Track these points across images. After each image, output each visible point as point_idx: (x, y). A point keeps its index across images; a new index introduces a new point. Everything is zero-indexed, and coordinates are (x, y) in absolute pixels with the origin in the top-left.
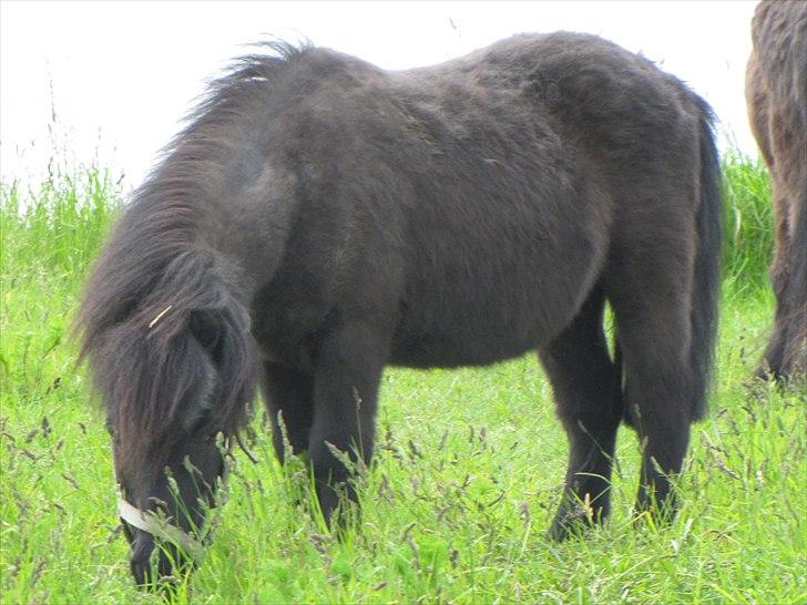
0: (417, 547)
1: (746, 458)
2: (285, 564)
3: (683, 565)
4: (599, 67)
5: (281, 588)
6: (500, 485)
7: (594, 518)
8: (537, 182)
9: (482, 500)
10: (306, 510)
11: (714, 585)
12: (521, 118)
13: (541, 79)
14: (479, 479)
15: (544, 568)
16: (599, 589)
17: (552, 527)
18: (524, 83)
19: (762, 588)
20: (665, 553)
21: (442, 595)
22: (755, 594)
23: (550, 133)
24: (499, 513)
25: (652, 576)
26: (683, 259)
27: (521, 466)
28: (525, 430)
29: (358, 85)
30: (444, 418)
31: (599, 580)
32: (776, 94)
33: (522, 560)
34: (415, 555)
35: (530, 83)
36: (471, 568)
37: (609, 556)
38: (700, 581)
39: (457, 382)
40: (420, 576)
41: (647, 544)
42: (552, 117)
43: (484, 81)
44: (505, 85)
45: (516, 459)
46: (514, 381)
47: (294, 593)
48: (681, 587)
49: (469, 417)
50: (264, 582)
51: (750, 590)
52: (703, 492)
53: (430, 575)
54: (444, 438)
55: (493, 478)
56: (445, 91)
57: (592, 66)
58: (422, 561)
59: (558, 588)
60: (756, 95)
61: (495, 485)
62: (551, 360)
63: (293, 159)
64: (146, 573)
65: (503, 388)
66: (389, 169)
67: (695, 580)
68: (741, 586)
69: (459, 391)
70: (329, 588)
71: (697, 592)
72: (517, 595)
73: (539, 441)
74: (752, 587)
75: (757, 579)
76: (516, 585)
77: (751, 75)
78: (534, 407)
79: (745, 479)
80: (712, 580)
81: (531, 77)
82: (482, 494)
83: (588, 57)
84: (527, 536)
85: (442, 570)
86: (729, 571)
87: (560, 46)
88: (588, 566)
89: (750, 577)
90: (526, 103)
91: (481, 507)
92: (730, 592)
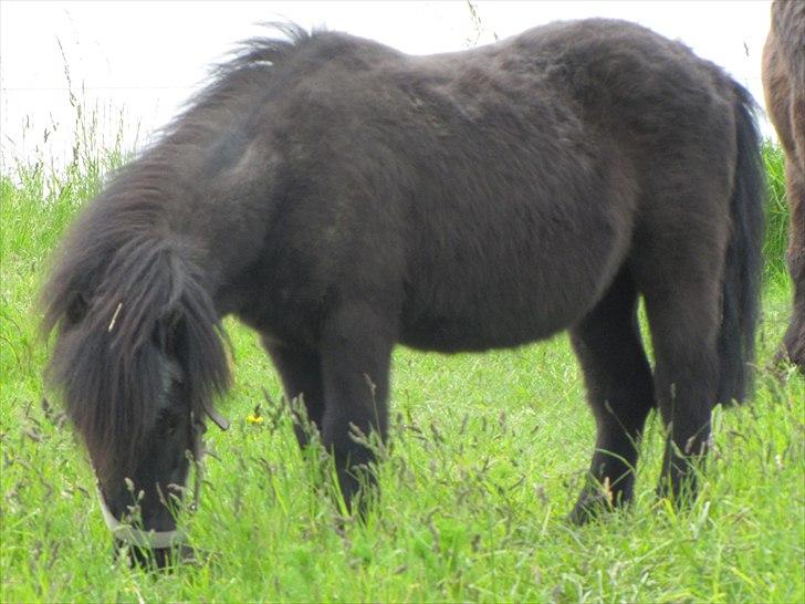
0: (438, 531)
1: (765, 442)
2: (307, 547)
3: (703, 549)
4: (628, 51)
5: (302, 572)
6: (520, 468)
7: (614, 503)
8: (554, 165)
9: (502, 484)
10: (326, 494)
11: (734, 569)
12: (542, 102)
13: (569, 62)
14: (500, 464)
15: (565, 551)
16: (619, 572)
17: (573, 510)
18: (551, 68)
19: (782, 572)
20: (684, 537)
21: (462, 578)
22: (774, 577)
23: (573, 118)
24: (520, 497)
25: (672, 560)
26: (712, 245)
27: (540, 450)
28: (546, 413)
29: (366, 68)
30: (465, 402)
31: (619, 563)
32: (798, 79)
33: (542, 544)
34: (436, 539)
35: (558, 66)
36: (492, 551)
37: (629, 540)
38: (720, 565)
39: (478, 366)
40: (440, 560)
41: (666, 527)
42: (575, 102)
43: (508, 66)
44: (531, 69)
45: (537, 444)
46: (534, 364)
47: (314, 576)
48: (700, 571)
49: (490, 400)
50: (286, 565)
51: (769, 574)
52: (722, 476)
53: (451, 558)
54: (464, 422)
55: (513, 461)
56: (463, 73)
57: (621, 50)
58: (442, 545)
59: (578, 572)
60: (772, 79)
61: (515, 469)
62: (583, 345)
63: (281, 139)
64: (166, 557)
65: (524, 371)
66: (389, 151)
67: (714, 564)
68: (760, 570)
69: (480, 375)
70: (350, 572)
71: (717, 576)
72: (537, 579)
73: (560, 425)
74: (772, 571)
75: (776, 563)
76: (536, 569)
77: (767, 59)
78: (555, 390)
79: (764, 463)
80: (730, 563)
81: (558, 62)
82: (502, 477)
83: (618, 42)
84: (547, 519)
85: (461, 554)
86: (749, 555)
87: (590, 31)
88: (608, 550)
89: (769, 560)
90: (549, 88)
91: (501, 491)
92: (749, 575)
